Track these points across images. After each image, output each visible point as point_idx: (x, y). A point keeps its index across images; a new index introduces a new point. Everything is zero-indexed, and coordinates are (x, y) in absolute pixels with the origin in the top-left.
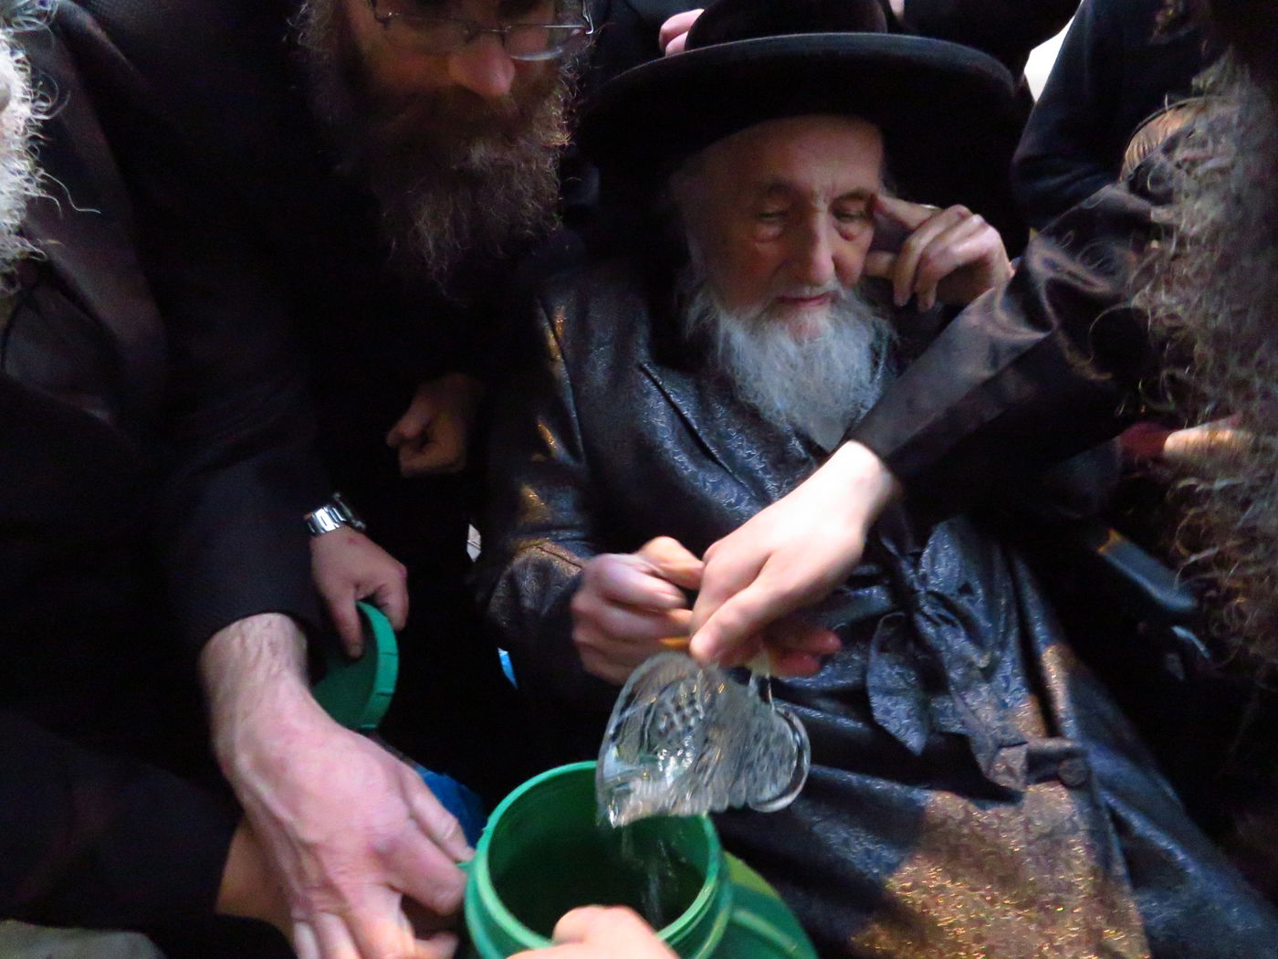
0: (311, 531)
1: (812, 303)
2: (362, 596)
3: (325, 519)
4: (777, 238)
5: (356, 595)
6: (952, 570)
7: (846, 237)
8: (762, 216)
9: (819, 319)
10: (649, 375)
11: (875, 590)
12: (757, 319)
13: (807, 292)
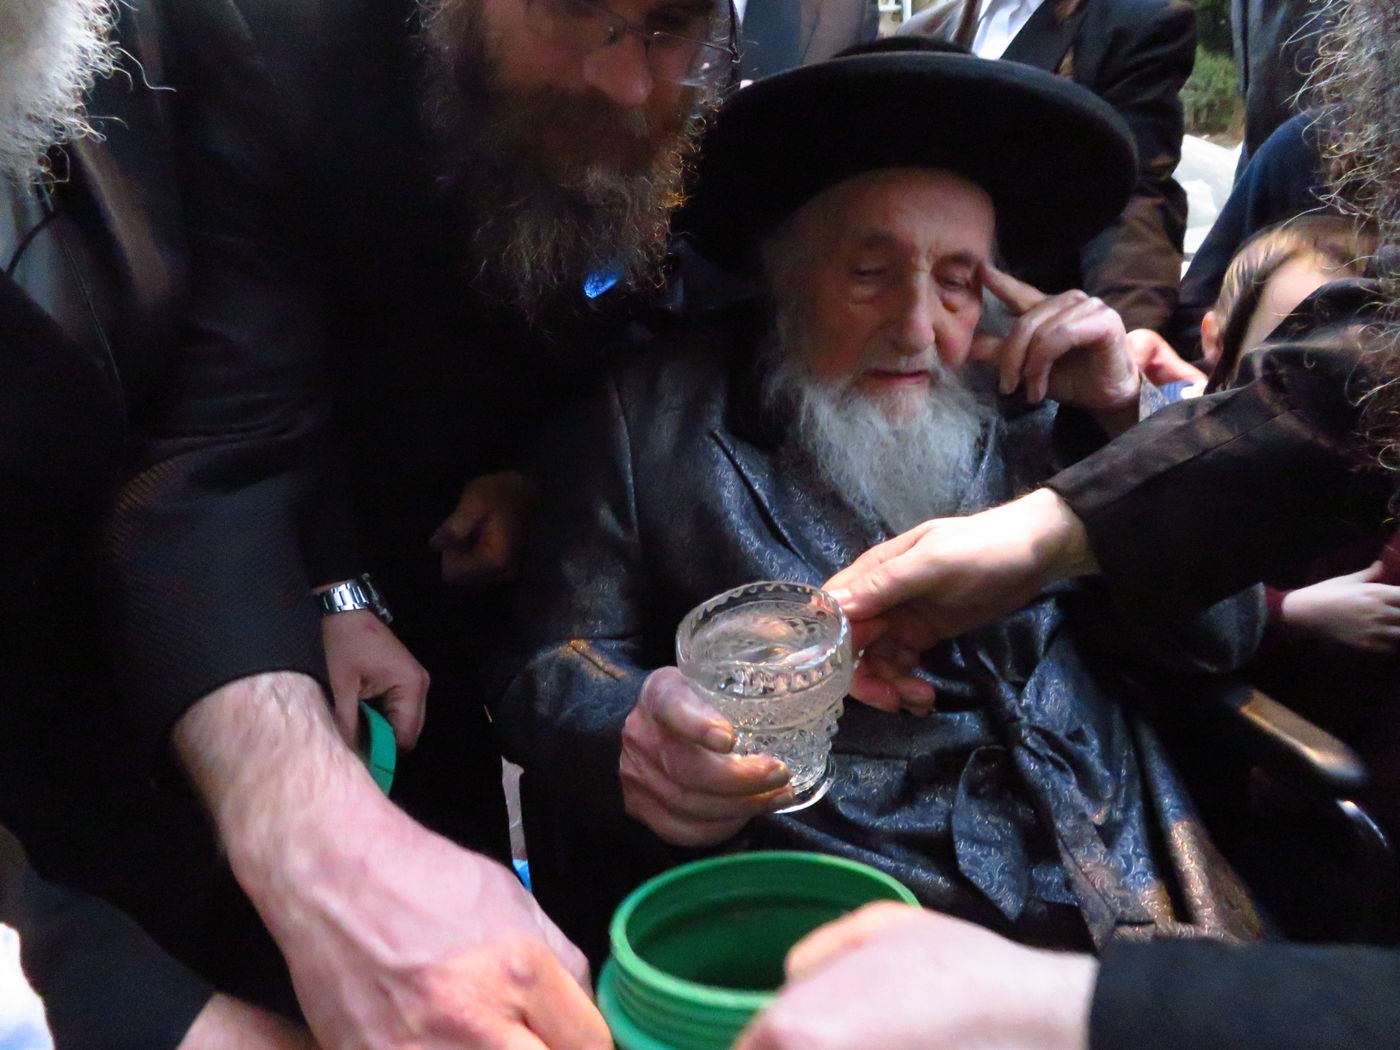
0: (325, 607)
1: (910, 380)
2: (368, 695)
3: (345, 597)
4: (871, 301)
5: (361, 692)
6: (1063, 709)
7: (950, 308)
8: (859, 274)
9: (916, 399)
10: (720, 443)
11: (967, 716)
12: (844, 394)
13: (903, 364)
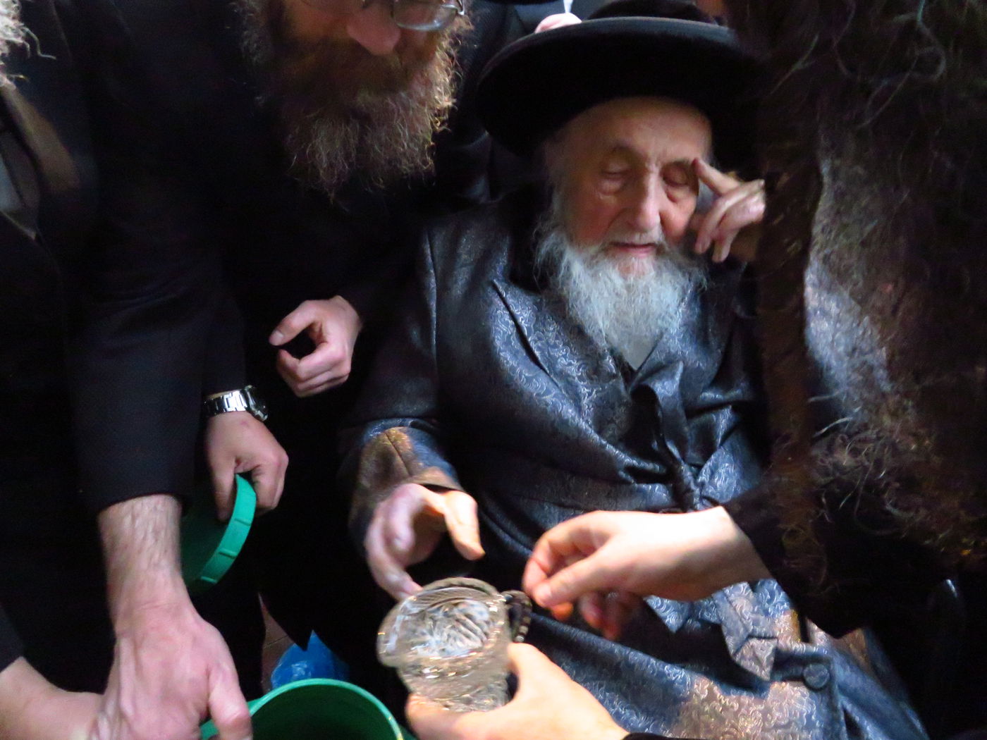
0: (220, 407)
1: (641, 250)
2: (241, 470)
3: (235, 401)
4: (617, 193)
5: (235, 468)
6: (730, 484)
7: (672, 199)
8: (606, 174)
9: (644, 263)
10: (496, 289)
11: (657, 487)
12: (593, 258)
13: (637, 239)
